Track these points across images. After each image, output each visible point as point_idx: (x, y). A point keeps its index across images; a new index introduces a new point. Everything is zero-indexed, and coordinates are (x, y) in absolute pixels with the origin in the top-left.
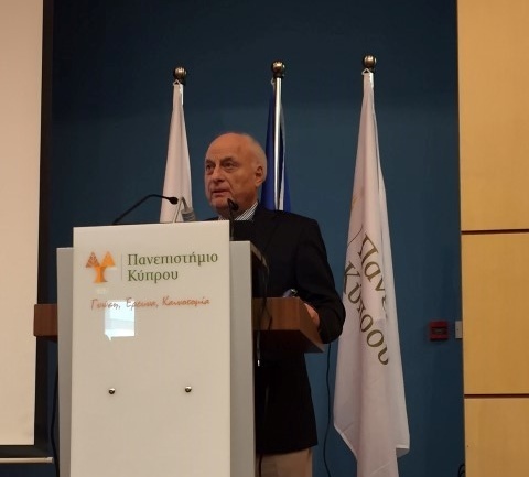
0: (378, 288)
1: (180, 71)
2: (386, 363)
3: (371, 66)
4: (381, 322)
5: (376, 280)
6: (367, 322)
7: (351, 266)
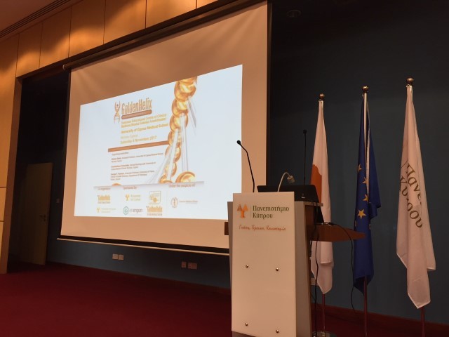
0: (415, 190)
1: (322, 95)
2: (420, 226)
3: (411, 83)
4: (417, 206)
5: (414, 186)
6: (410, 206)
7: (403, 178)
